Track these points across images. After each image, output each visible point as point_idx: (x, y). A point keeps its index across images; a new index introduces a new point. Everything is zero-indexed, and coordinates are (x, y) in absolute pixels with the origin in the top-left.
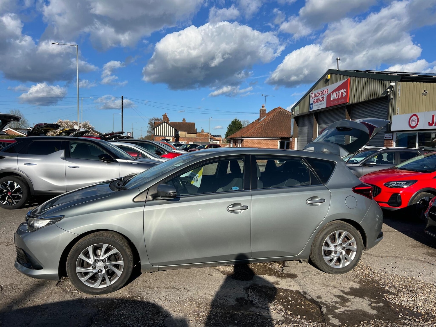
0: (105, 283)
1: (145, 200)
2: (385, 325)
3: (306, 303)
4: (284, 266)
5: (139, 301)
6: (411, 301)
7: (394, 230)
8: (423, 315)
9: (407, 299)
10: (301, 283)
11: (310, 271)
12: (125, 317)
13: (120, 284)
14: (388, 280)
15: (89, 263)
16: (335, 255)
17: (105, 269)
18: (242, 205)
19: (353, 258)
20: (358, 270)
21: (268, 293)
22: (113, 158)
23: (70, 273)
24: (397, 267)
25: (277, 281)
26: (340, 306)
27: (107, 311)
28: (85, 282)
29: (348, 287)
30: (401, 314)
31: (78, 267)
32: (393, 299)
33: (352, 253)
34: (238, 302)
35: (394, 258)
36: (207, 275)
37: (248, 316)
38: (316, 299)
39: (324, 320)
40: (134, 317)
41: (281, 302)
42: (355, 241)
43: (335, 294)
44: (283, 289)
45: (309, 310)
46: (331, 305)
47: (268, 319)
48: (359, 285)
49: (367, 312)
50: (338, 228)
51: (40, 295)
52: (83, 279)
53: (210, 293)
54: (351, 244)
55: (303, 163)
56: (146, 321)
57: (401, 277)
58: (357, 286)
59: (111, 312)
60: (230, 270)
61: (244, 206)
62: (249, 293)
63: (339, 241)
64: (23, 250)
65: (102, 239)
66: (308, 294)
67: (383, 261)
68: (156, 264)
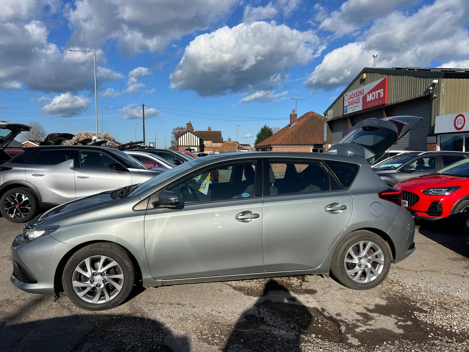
0: (105, 299)
1: (146, 209)
2: (411, 346)
3: (323, 321)
4: (304, 281)
5: (140, 318)
6: (445, 319)
7: (433, 242)
8: (457, 335)
9: (440, 317)
10: (320, 299)
11: (331, 287)
12: (122, 334)
13: (120, 300)
14: (420, 296)
15: (86, 276)
16: (359, 268)
17: (103, 283)
18: (253, 214)
19: (380, 272)
20: (386, 285)
21: (282, 310)
22: (124, 167)
23: (66, 287)
24: (433, 282)
25: (293, 297)
26: (361, 325)
27: (103, 328)
28: (83, 297)
29: (373, 304)
30: (432, 334)
31: (75, 281)
32: (424, 317)
33: (379, 266)
34: (247, 319)
35: (430, 272)
36: (217, 291)
37: (257, 334)
38: (334, 316)
39: (341, 340)
40: (132, 335)
41: (296, 319)
42: (382, 253)
43: (357, 311)
45: (327, 328)
46: (351, 323)
47: (278, 338)
48: (386, 302)
49: (392, 332)
50: (362, 238)
51: (36, 311)
52: (80, 294)
53: (218, 310)
54: (378, 256)
55: (322, 166)
56: (144, 339)
57: (435, 293)
58: (384, 303)
59: (108, 329)
60: (243, 286)
61: (255, 214)
62: (261, 310)
63: (364, 253)
64: (17, 263)
65: (100, 251)
66: (326, 311)
67: (417, 276)
68: (159, 278)
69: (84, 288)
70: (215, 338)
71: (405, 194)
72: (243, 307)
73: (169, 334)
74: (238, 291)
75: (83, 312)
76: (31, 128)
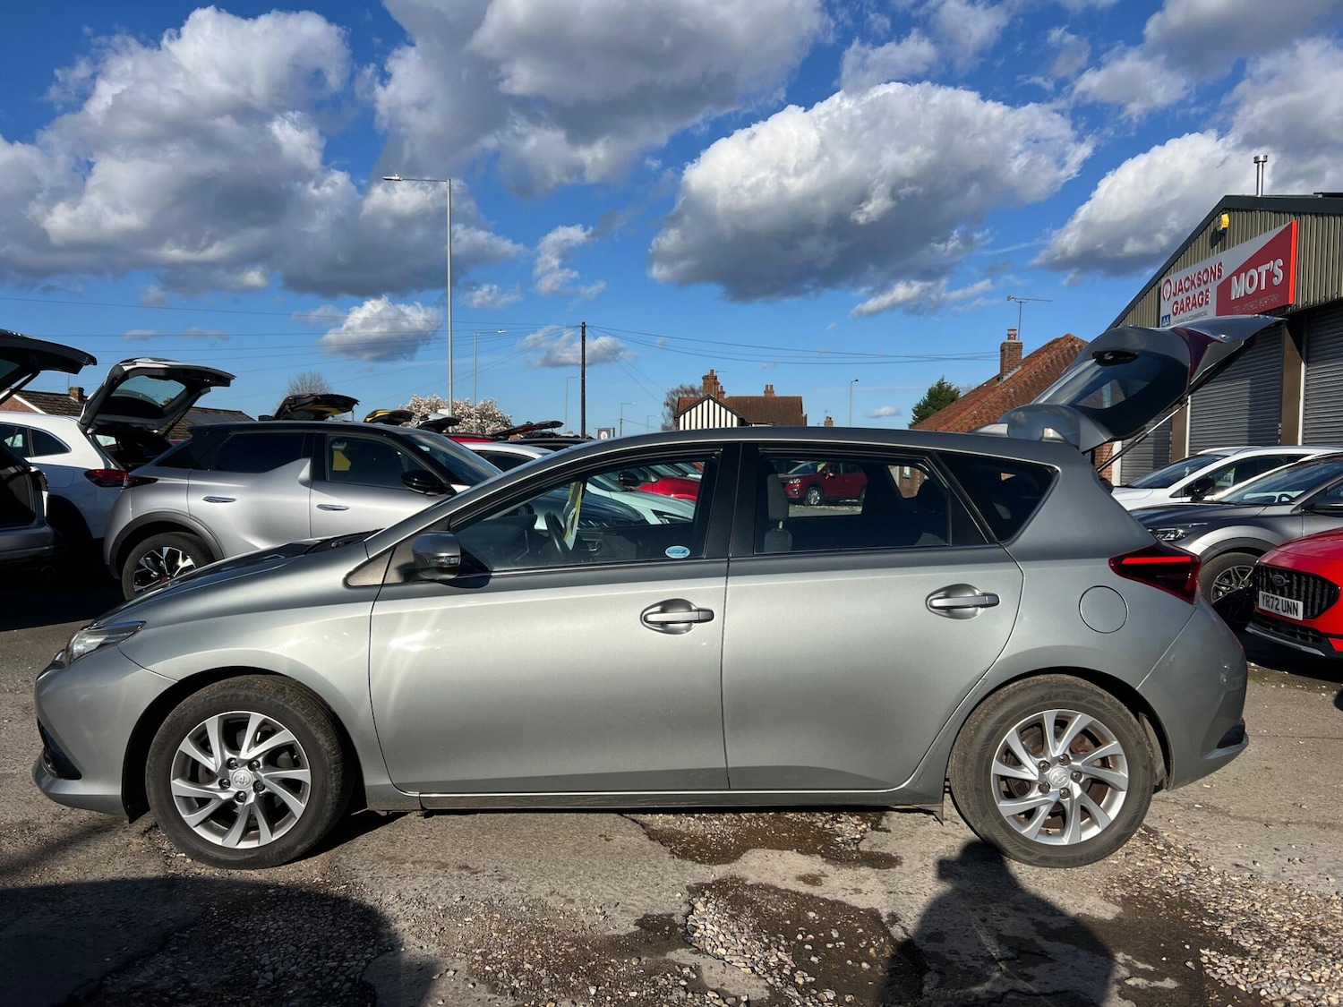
0: (257, 837)
1: (381, 583)
3: (883, 952)
4: (876, 827)
5: (336, 899)
6: (1303, 983)
10: (900, 886)
12: (266, 940)
14: (1246, 902)
15: (209, 769)
16: (1042, 796)
17: (255, 790)
18: (694, 608)
19: (1113, 813)
20: (1143, 858)
21: (767, 910)
22: (443, 481)
24: (1311, 859)
25: (817, 873)
27: (226, 918)
28: (199, 827)
29: (1071, 913)
31: (178, 780)
33: (1111, 793)
34: (642, 927)
35: (1316, 828)
36: (594, 839)
40: (292, 945)
41: (798, 940)
42: (1123, 753)
43: (1002, 933)
44: (824, 900)
46: (964, 968)
48: (1118, 910)
50: (1049, 699)
51: (81, 857)
52: (192, 819)
53: (570, 893)
54: (1110, 762)
55: (930, 470)
56: (318, 959)
57: (1303, 894)
58: (1109, 912)
59: (236, 922)
60: (682, 830)
61: (699, 610)
62: (699, 906)
63: (1057, 749)
65: (246, 697)
66: (901, 923)
67: (1264, 837)
68: (413, 787)
69: (203, 802)
70: (518, 974)
71: (1295, 578)
72: (649, 891)
73: (392, 950)
74: (656, 844)
75: (199, 871)
76: (233, 377)
